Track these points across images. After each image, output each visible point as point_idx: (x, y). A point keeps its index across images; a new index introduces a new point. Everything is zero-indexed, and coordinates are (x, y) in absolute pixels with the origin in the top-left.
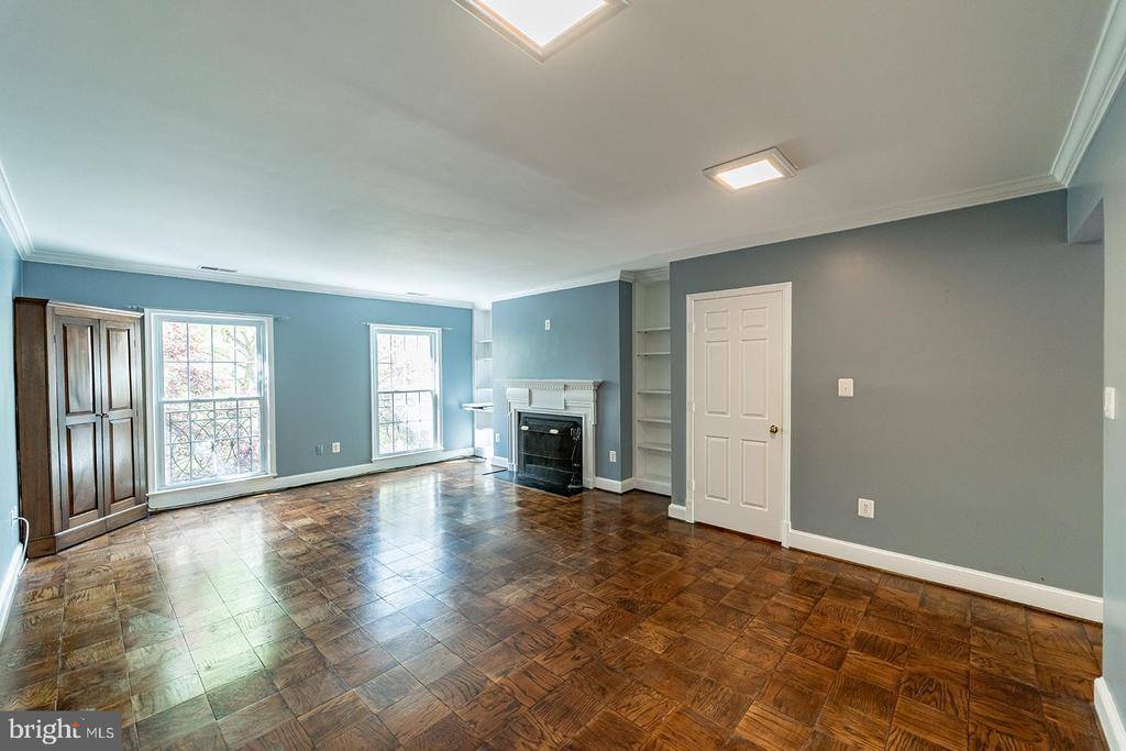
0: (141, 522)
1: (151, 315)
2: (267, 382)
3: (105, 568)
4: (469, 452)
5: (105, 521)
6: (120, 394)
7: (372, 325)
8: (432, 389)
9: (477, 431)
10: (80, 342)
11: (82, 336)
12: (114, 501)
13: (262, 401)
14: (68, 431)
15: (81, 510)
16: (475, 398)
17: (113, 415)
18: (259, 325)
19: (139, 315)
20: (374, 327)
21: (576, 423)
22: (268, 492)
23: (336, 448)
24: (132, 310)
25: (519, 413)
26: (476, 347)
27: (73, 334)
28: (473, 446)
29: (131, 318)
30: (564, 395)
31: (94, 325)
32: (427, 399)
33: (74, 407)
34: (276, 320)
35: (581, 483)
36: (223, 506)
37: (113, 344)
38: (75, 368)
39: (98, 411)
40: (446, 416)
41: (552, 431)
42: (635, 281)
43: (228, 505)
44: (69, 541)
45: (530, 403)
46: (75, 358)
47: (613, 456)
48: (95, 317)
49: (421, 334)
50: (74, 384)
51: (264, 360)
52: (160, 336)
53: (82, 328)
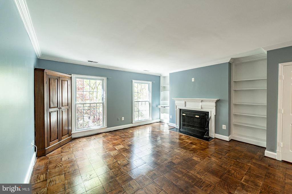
0: (70, 143)
1: (74, 76)
2: (105, 98)
3: (61, 164)
4: (159, 120)
5: (60, 143)
6: (65, 101)
7: (133, 80)
8: (149, 100)
9: (161, 114)
10: (54, 84)
11: (54, 82)
12: (62, 136)
13: (103, 104)
14: (50, 114)
15: (53, 140)
16: (161, 104)
17: (63, 108)
18: (103, 80)
19: (70, 76)
20: (134, 81)
21: (206, 114)
22: (105, 133)
23: (123, 118)
24: (68, 74)
25: (180, 109)
26: (161, 88)
27: (52, 81)
28: (160, 118)
29: (68, 77)
30: (200, 104)
31: (58, 79)
32: (148, 104)
33: (52, 106)
34: (107, 78)
35: (208, 135)
36: (93, 137)
37: (63, 85)
38: (52, 93)
39: (59, 107)
40: (153, 109)
41: (196, 116)
42: (233, 62)
43: (94, 137)
44: (50, 150)
45: (185, 106)
46: (52, 89)
47: (224, 127)
48: (58, 76)
49: (146, 83)
50: (52, 98)
51: (104, 91)
52: (76, 83)
53: (54, 80)
